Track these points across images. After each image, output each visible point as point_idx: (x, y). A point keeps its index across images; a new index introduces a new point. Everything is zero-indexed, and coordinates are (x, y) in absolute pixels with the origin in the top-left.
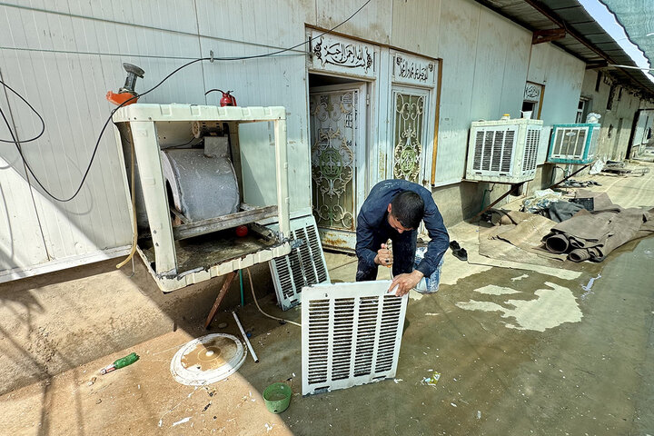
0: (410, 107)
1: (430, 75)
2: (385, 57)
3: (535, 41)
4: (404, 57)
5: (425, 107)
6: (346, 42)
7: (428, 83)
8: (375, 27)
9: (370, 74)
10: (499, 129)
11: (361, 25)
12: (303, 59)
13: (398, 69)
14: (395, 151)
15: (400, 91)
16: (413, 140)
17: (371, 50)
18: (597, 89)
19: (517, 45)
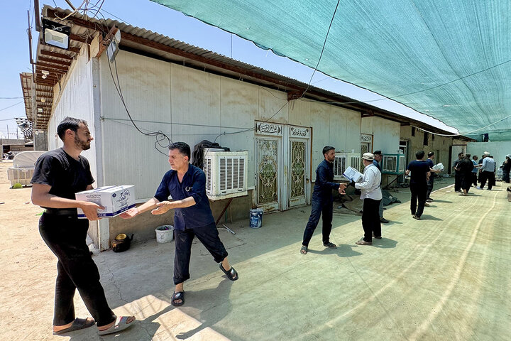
0: (298, 147)
1: (307, 133)
2: (286, 129)
3: (362, 116)
4: (294, 127)
5: (306, 147)
6: (270, 124)
7: (306, 137)
8: (281, 118)
9: (280, 135)
10: (340, 157)
11: (276, 118)
12: (253, 132)
13: (292, 132)
14: (292, 165)
15: (293, 140)
16: (301, 160)
17: (280, 126)
18: (413, 134)
19: (352, 118)
